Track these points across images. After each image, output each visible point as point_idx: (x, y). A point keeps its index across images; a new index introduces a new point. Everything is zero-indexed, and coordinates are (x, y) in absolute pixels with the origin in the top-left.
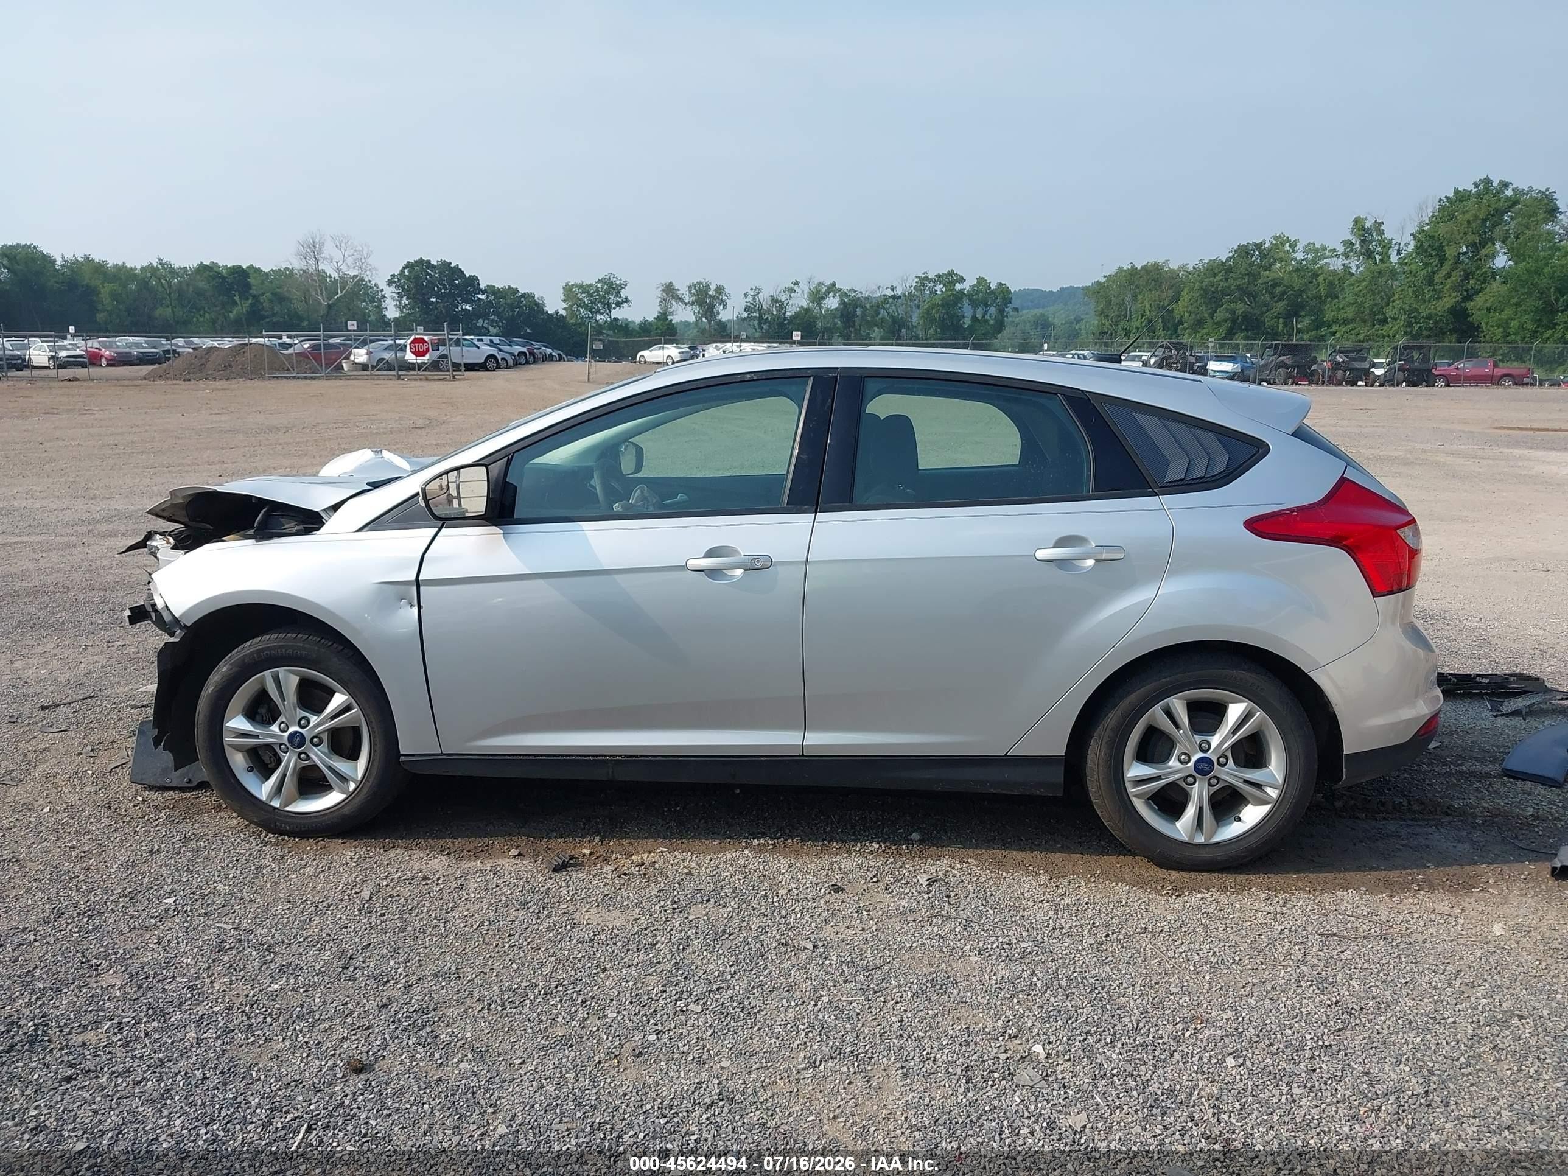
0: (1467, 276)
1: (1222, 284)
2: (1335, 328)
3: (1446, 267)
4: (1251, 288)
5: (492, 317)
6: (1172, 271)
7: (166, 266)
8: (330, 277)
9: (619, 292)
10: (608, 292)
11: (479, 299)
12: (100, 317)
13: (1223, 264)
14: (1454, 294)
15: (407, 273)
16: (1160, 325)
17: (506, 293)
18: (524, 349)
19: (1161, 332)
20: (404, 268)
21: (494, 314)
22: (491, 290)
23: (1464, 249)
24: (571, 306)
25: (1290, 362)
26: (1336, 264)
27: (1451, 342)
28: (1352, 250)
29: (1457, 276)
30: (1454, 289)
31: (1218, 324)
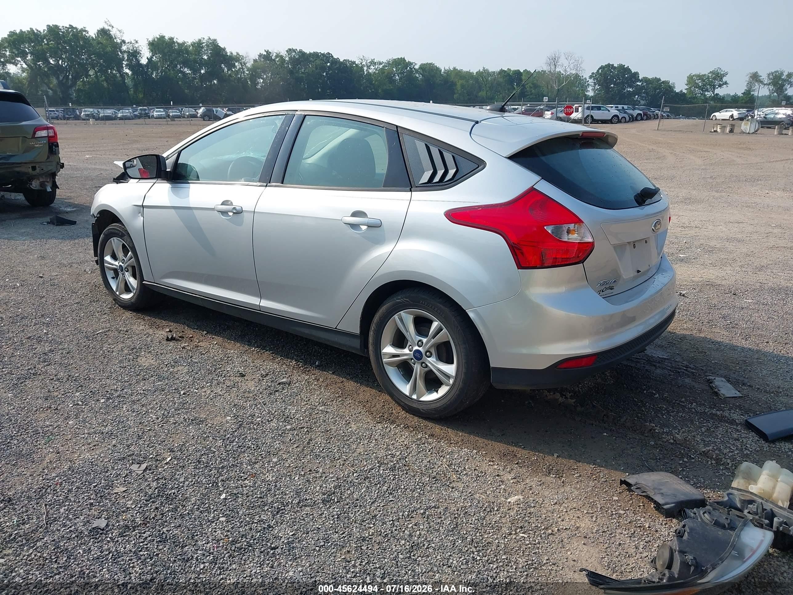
5: (643, 95)
7: (486, 71)
8: (563, 75)
9: (722, 79)
10: (715, 79)
11: (638, 85)
12: (455, 96)
15: (600, 72)
17: (653, 82)
18: (641, 112)
20: (599, 69)
21: (644, 93)
22: (646, 80)
24: (690, 88)
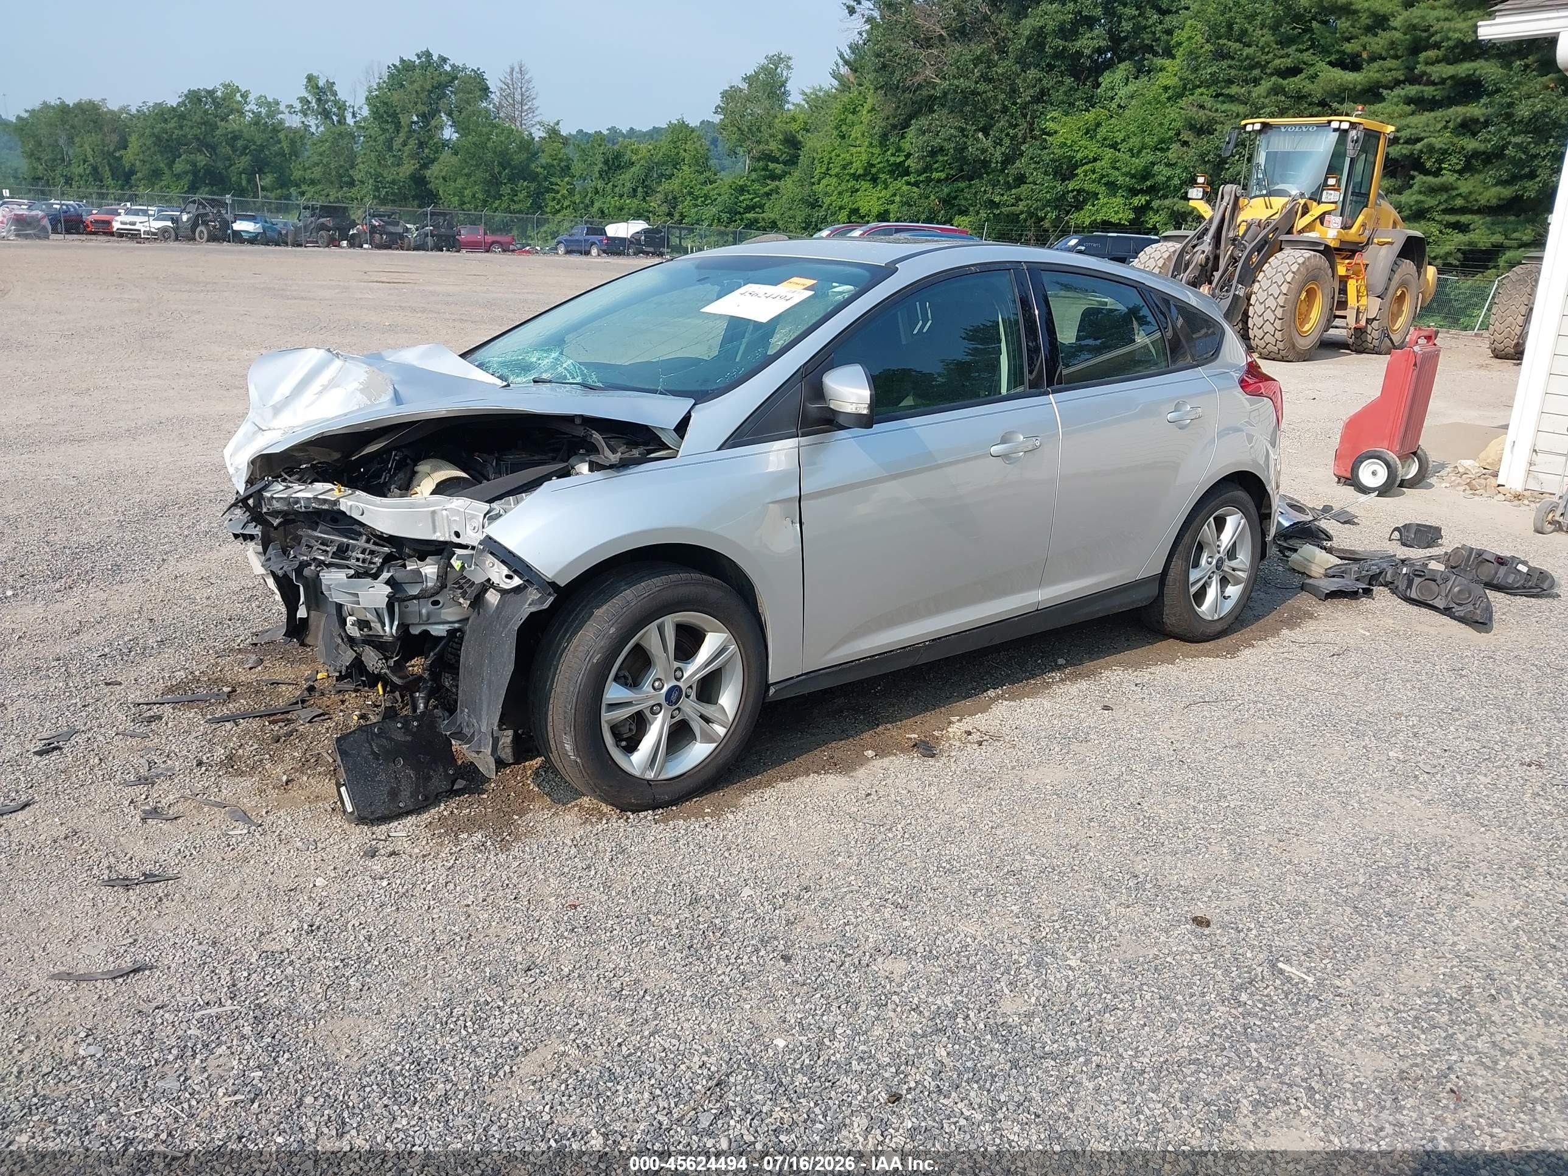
0: (421, 145)
1: (176, 132)
2: (304, 188)
3: (402, 135)
4: (209, 139)
6: (112, 112)
13: (173, 109)
14: (412, 162)
16: (107, 173)
19: (110, 182)
23: (415, 119)
25: (331, 224)
26: (294, 121)
27: (413, 207)
28: (309, 108)
29: (412, 143)
30: (412, 156)
31: (178, 177)
